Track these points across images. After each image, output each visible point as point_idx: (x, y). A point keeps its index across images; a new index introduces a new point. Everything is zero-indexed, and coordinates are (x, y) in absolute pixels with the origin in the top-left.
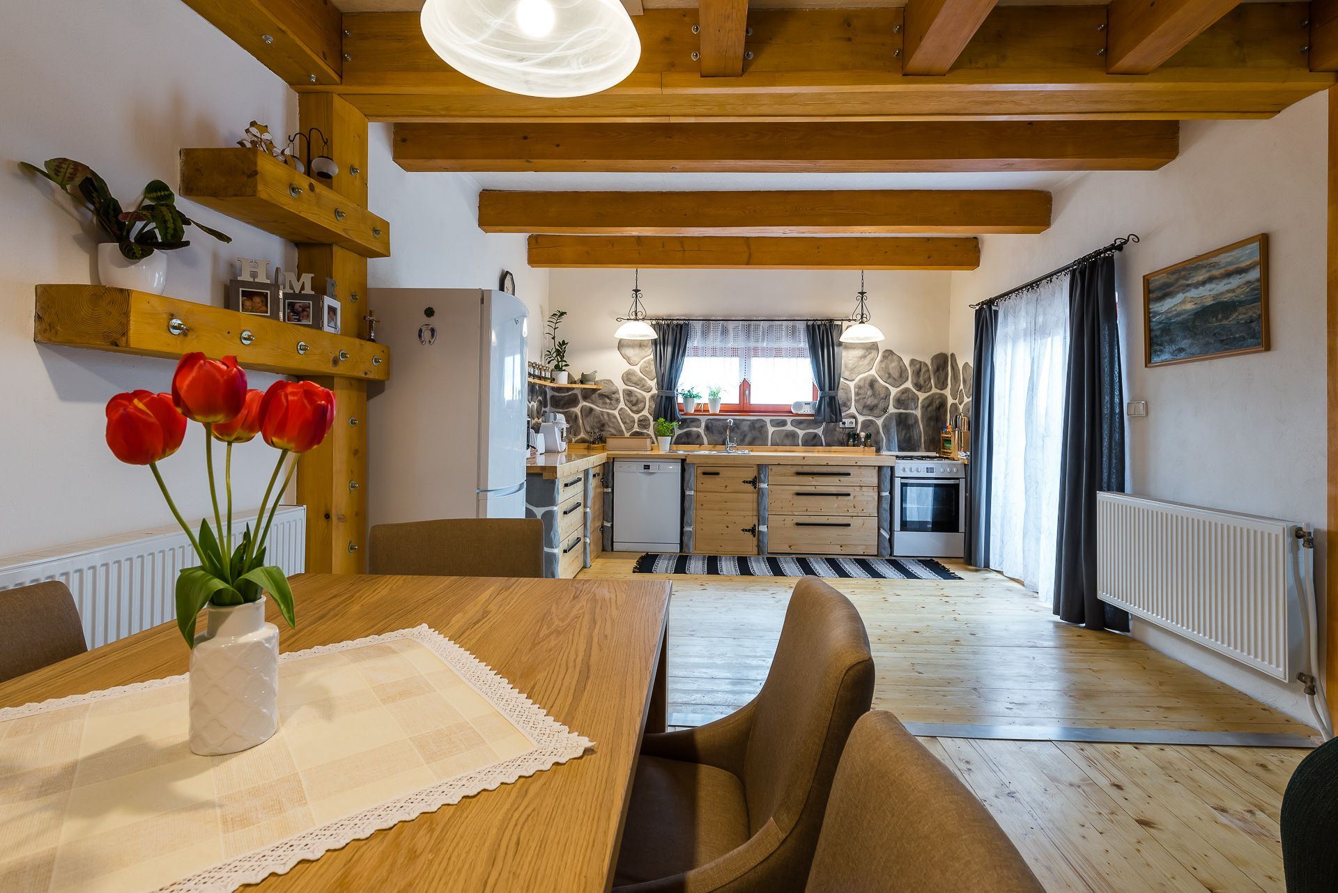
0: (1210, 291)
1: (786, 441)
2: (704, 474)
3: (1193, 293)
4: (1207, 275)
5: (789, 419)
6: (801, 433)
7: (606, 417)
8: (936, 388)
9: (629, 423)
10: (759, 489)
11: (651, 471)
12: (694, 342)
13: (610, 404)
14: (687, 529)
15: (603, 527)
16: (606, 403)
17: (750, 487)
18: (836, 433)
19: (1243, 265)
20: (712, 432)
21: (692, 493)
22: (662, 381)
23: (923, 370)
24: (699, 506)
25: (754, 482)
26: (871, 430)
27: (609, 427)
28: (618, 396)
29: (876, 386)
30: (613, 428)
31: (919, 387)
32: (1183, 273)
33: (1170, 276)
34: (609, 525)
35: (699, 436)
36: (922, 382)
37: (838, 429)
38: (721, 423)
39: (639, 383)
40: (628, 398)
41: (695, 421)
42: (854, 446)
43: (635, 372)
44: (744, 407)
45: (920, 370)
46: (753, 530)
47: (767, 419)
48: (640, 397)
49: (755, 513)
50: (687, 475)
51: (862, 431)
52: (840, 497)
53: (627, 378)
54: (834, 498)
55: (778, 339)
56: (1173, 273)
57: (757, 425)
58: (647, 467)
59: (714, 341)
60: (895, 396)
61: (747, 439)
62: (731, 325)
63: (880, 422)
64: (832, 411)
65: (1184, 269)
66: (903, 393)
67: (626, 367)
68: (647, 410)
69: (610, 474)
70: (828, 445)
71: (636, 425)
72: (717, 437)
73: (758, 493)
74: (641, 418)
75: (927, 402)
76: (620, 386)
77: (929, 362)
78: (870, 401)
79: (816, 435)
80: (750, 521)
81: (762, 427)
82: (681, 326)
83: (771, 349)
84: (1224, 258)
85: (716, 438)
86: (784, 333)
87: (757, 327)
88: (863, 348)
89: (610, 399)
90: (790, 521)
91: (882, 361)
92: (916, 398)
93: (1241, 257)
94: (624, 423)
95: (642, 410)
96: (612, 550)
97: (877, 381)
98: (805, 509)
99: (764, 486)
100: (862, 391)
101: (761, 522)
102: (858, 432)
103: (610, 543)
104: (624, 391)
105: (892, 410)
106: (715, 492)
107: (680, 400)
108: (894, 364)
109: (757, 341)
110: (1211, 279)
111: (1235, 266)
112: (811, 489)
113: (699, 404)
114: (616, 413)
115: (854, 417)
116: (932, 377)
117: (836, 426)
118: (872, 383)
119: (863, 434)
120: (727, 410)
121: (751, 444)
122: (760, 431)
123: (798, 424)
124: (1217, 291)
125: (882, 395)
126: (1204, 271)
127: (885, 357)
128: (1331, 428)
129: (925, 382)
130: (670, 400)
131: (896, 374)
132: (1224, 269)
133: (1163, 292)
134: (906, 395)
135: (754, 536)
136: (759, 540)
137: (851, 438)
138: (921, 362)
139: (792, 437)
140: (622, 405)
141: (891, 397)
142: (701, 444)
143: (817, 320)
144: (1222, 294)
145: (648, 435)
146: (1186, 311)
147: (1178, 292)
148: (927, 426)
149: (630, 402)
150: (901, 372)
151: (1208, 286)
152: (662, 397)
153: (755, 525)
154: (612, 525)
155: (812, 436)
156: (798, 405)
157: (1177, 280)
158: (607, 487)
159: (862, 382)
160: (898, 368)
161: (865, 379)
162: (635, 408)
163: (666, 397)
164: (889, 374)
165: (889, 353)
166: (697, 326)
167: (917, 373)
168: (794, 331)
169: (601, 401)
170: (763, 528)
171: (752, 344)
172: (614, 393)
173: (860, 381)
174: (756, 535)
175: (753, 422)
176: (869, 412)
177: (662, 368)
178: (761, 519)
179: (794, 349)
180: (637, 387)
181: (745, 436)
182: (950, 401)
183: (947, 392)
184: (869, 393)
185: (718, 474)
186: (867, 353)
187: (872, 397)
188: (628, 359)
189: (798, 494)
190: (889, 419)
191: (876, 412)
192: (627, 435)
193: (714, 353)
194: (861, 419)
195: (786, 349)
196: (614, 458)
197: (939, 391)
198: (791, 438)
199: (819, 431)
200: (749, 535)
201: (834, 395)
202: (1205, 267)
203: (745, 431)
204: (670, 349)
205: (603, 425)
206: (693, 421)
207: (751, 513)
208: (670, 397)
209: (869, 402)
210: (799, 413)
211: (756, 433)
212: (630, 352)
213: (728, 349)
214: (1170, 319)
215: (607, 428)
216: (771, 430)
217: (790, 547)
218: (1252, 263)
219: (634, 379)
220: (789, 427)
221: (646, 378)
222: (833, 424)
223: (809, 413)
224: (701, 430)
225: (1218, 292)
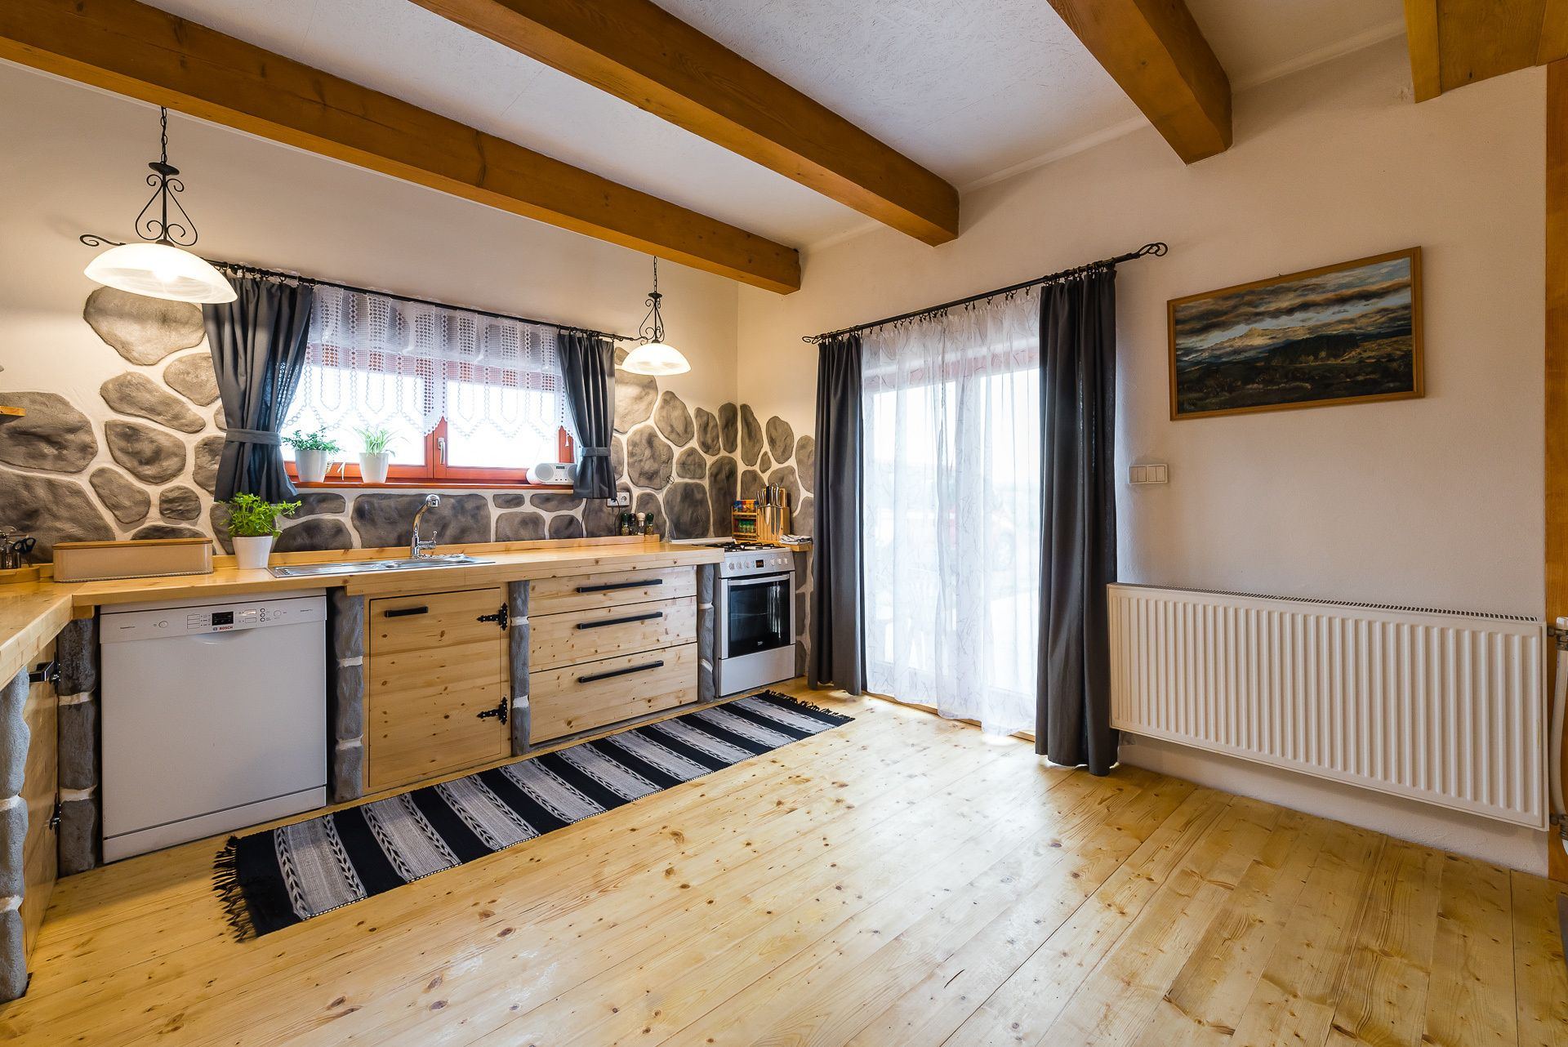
0: (1303, 321)
1: (523, 532)
2: (390, 614)
3: (1269, 324)
4: (1298, 301)
5: (527, 494)
6: (548, 516)
7: (41, 492)
8: (725, 449)
9: (131, 510)
10: (512, 628)
11: (235, 626)
12: (324, 335)
13: (59, 458)
14: (345, 745)
15: (58, 808)
16: (44, 456)
17: (493, 628)
18: (603, 515)
19: (1374, 288)
20: (373, 522)
21: (359, 661)
22: (242, 407)
23: (711, 424)
24: (377, 686)
25: (501, 617)
26: (651, 509)
27: (56, 517)
28: (86, 438)
29: (656, 443)
30: (73, 520)
31: (706, 447)
32: (1247, 298)
33: (1221, 302)
34: (84, 795)
35: (339, 530)
36: (710, 441)
37: (605, 509)
38: (392, 503)
39: (160, 408)
40: (123, 444)
41: (329, 500)
42: (630, 533)
43: (149, 381)
44: (435, 473)
45: (708, 424)
46: (500, 712)
47: (488, 494)
48: (164, 442)
49: (505, 676)
50: (343, 624)
51: (639, 509)
52: (647, 621)
53: (119, 394)
54: (638, 623)
55: (508, 351)
56: (1226, 298)
57: (469, 505)
58: (223, 619)
59: (373, 337)
60: (678, 459)
61: (450, 532)
62: (412, 311)
63: (660, 497)
64: (602, 480)
65: (1252, 292)
66: (689, 455)
67: (114, 366)
68: (191, 476)
69: (87, 653)
70: (591, 534)
71: (154, 512)
72: (383, 531)
73: (511, 636)
74: (171, 495)
75: (715, 470)
76: (98, 415)
77: (716, 415)
78: (649, 466)
79: (572, 520)
80: (497, 691)
81: (478, 508)
82: (293, 291)
83: (495, 371)
84: (1333, 279)
85: (382, 533)
86: (518, 343)
87: (467, 326)
88: (638, 385)
89: (58, 445)
90: (568, 676)
91: (662, 408)
92: (701, 464)
93: (1369, 277)
94: (112, 507)
95: (174, 475)
96: (99, 861)
97: (656, 436)
98: (593, 650)
99: (521, 621)
100: (637, 450)
101: (517, 692)
102: (633, 512)
103: (88, 844)
104: (109, 427)
105: (676, 479)
106: (416, 650)
107: (287, 453)
108: (677, 413)
109: (467, 349)
110: (1305, 307)
111: (1357, 289)
112: (601, 615)
113: (336, 465)
114: (82, 481)
115: (630, 492)
116: (720, 435)
117: (601, 503)
118: (651, 440)
119: (642, 516)
120: (399, 477)
121: (457, 540)
122: (474, 516)
123: (544, 501)
124: (1318, 320)
125: (664, 458)
126: (1292, 295)
127: (666, 402)
128: (1553, 495)
129: (713, 441)
130: (266, 452)
131: (680, 428)
132: (1333, 293)
133: (1205, 322)
134: (691, 458)
135: (504, 722)
136: (513, 728)
137: (624, 523)
138: (708, 414)
139: (532, 524)
140: (103, 459)
141: (675, 461)
142: (347, 547)
143: (575, 329)
144: (1329, 324)
145: (196, 534)
146: (1253, 348)
147: (1238, 323)
148: (716, 501)
149: (135, 454)
150: (686, 425)
151: (1298, 316)
152: (242, 444)
153: (504, 701)
154: (98, 796)
155: (566, 521)
156: (543, 470)
157: (1235, 307)
158: (75, 690)
159: (638, 437)
160: (683, 418)
161: (641, 432)
162: (149, 470)
163: (255, 446)
164: (672, 426)
165: (670, 398)
166: (331, 301)
167: (704, 428)
168: (534, 343)
169: (22, 449)
170: (521, 703)
171: (456, 356)
172: (73, 430)
173: (635, 433)
174: (508, 718)
175: (461, 500)
176: (647, 482)
177: (242, 379)
178: (517, 685)
179: (537, 376)
180: (159, 419)
181: (444, 527)
182: (741, 468)
183: (737, 455)
184: (648, 453)
185: (423, 610)
186: (644, 393)
187: (652, 460)
188: (124, 351)
189: (579, 627)
190: (672, 492)
191: (657, 481)
192: (123, 536)
193: (376, 363)
194: (637, 492)
195: (523, 374)
196: (98, 608)
197: (727, 454)
198: (531, 526)
199: (578, 513)
200: (493, 721)
201: (606, 454)
202: (1295, 291)
203: (444, 518)
204: (262, 339)
205: (33, 514)
206: (324, 499)
207: (497, 678)
208: (262, 446)
209: (647, 467)
210: (548, 482)
211: (466, 520)
212: (129, 331)
213: (406, 359)
214: (1220, 357)
215: (46, 521)
216: (495, 513)
217: (569, 723)
218: (1390, 286)
219: (146, 397)
220: (528, 508)
221: (184, 399)
222: (598, 501)
223: (564, 482)
224: (346, 519)
225: (1319, 323)
